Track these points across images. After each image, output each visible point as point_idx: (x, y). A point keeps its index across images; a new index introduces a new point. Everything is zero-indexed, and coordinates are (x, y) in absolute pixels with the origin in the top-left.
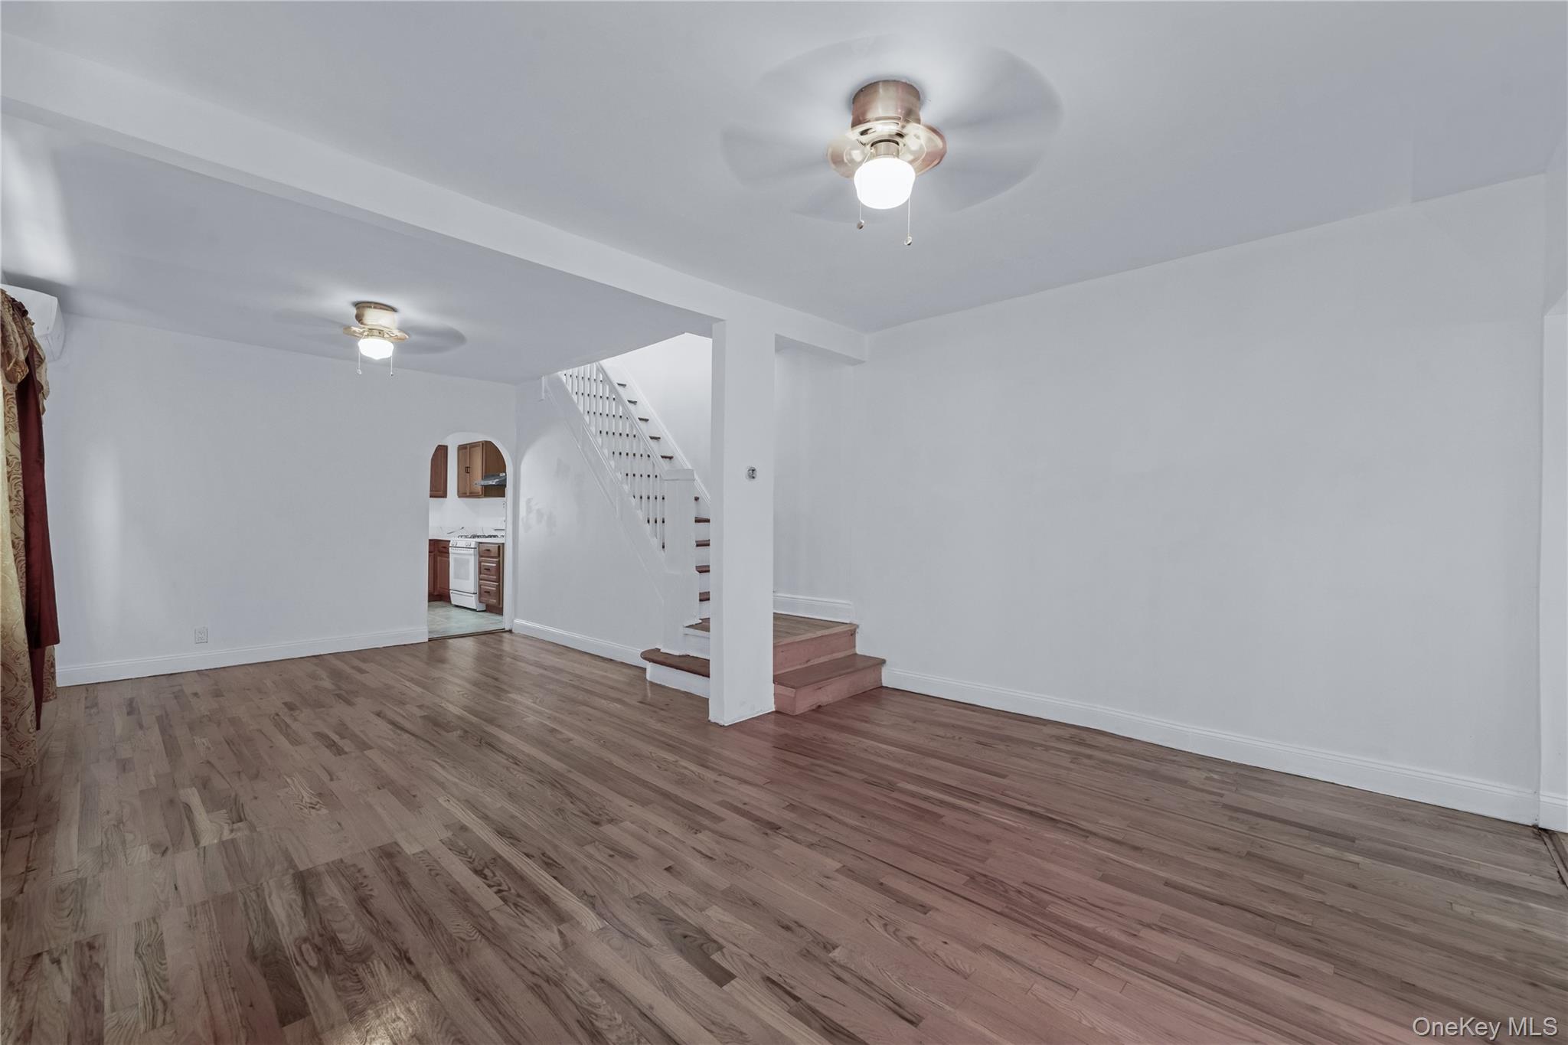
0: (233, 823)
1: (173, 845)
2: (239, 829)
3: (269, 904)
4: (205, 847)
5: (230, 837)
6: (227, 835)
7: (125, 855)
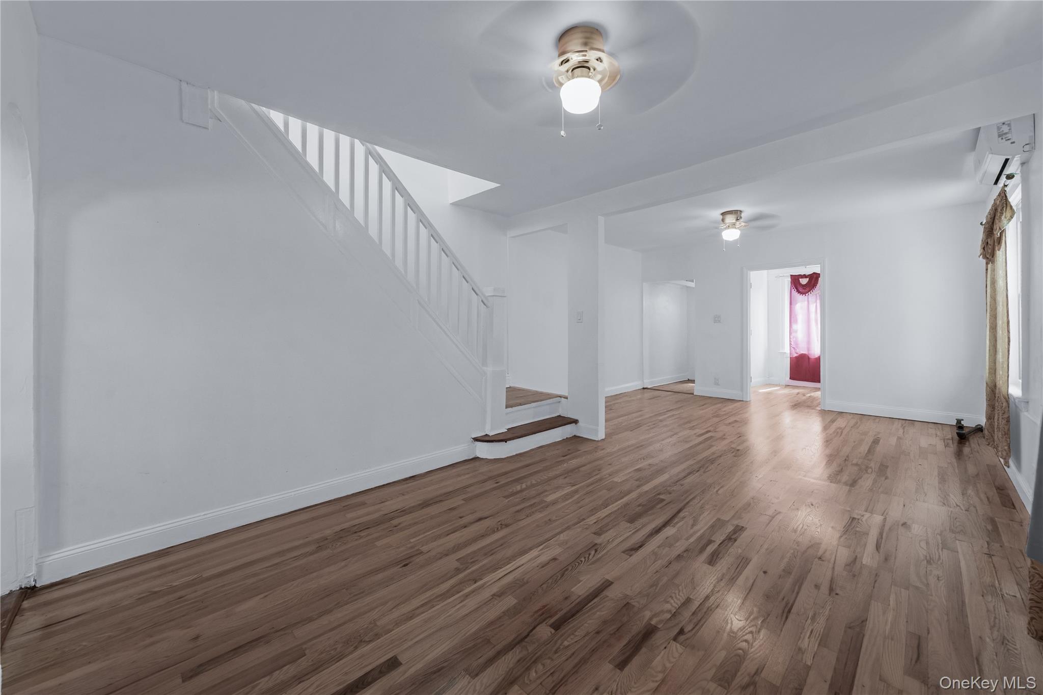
0: (859, 519)
1: (898, 525)
2: (858, 515)
3: (871, 484)
4: (882, 515)
5: (866, 513)
6: (867, 515)
7: (927, 534)
